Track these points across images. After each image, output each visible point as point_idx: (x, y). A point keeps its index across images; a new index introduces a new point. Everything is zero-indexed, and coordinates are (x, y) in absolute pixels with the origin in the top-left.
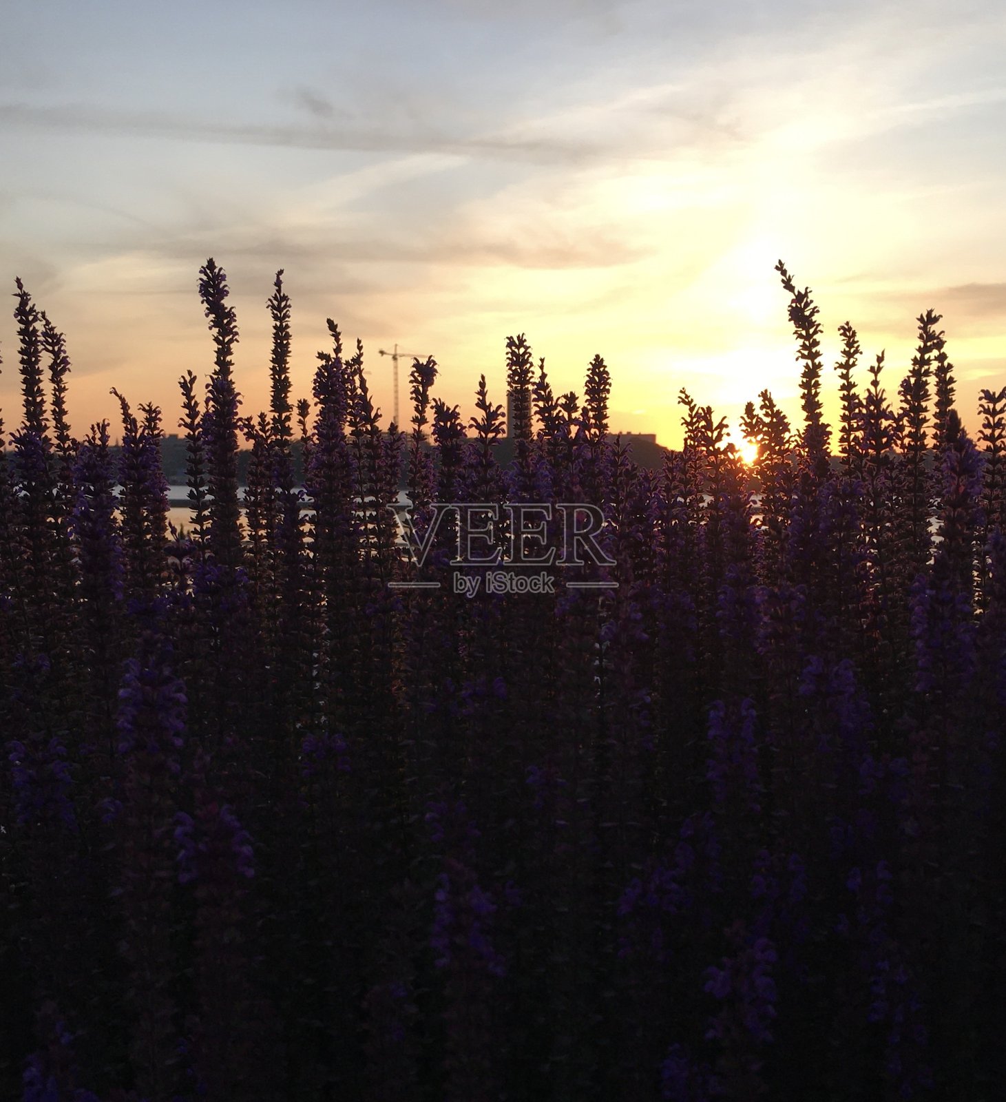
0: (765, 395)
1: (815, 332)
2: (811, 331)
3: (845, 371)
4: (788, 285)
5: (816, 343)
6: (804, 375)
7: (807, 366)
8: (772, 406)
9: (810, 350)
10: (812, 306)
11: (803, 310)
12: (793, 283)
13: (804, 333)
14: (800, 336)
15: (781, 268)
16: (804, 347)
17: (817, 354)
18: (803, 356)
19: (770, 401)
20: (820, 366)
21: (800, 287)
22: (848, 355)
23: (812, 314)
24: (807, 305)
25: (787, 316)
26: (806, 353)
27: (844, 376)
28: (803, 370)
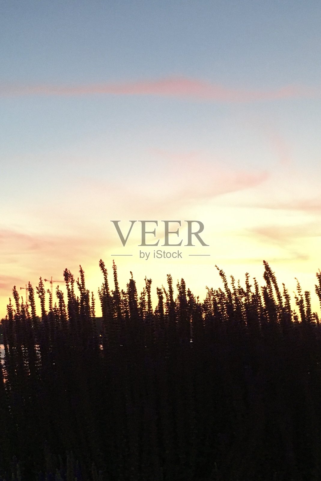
0: (219, 289)
1: (225, 277)
2: (224, 277)
3: (233, 284)
4: (218, 269)
5: (226, 279)
6: (225, 285)
7: (225, 284)
8: (221, 291)
9: (225, 281)
10: (223, 272)
11: (222, 273)
12: (219, 268)
13: (223, 277)
14: (222, 278)
15: (216, 266)
16: (224, 280)
17: (226, 281)
18: (224, 282)
19: (221, 290)
20: (227, 283)
21: (220, 269)
22: (233, 281)
23: (224, 274)
24: (222, 272)
25: (219, 274)
26: (224, 281)
27: (233, 285)
28: (224, 284)
